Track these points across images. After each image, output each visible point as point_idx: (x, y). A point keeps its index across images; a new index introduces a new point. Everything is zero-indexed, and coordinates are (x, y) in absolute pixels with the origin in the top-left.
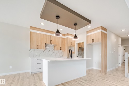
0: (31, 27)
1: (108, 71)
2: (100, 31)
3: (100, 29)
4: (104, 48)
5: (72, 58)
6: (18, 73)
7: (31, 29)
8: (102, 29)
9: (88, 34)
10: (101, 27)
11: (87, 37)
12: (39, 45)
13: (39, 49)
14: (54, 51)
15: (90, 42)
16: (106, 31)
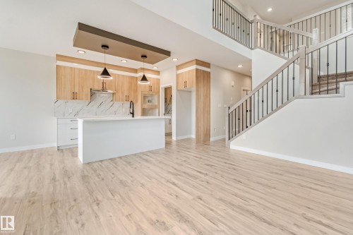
0: (57, 55)
1: (212, 139)
2: (194, 67)
3: (193, 65)
4: (202, 97)
5: (133, 116)
6: (30, 149)
7: (57, 60)
8: (197, 64)
9: (180, 71)
10: (195, 62)
11: (178, 76)
12: (76, 91)
13: (76, 101)
14: (112, 103)
15: (182, 87)
16: (209, 67)
